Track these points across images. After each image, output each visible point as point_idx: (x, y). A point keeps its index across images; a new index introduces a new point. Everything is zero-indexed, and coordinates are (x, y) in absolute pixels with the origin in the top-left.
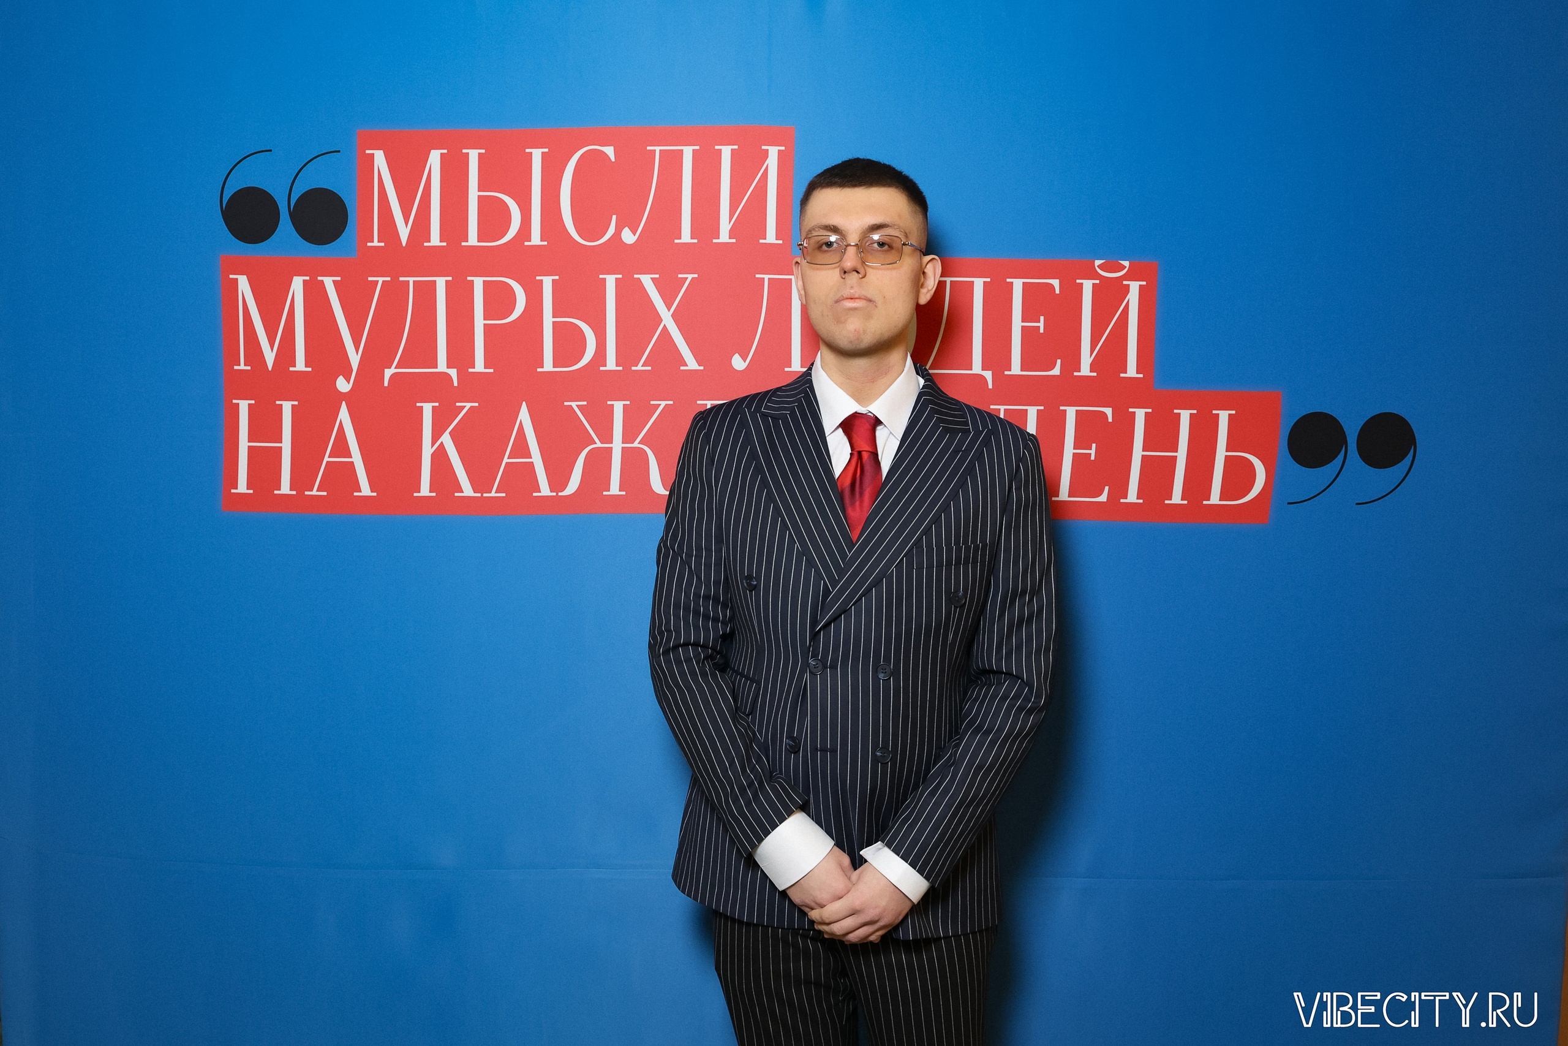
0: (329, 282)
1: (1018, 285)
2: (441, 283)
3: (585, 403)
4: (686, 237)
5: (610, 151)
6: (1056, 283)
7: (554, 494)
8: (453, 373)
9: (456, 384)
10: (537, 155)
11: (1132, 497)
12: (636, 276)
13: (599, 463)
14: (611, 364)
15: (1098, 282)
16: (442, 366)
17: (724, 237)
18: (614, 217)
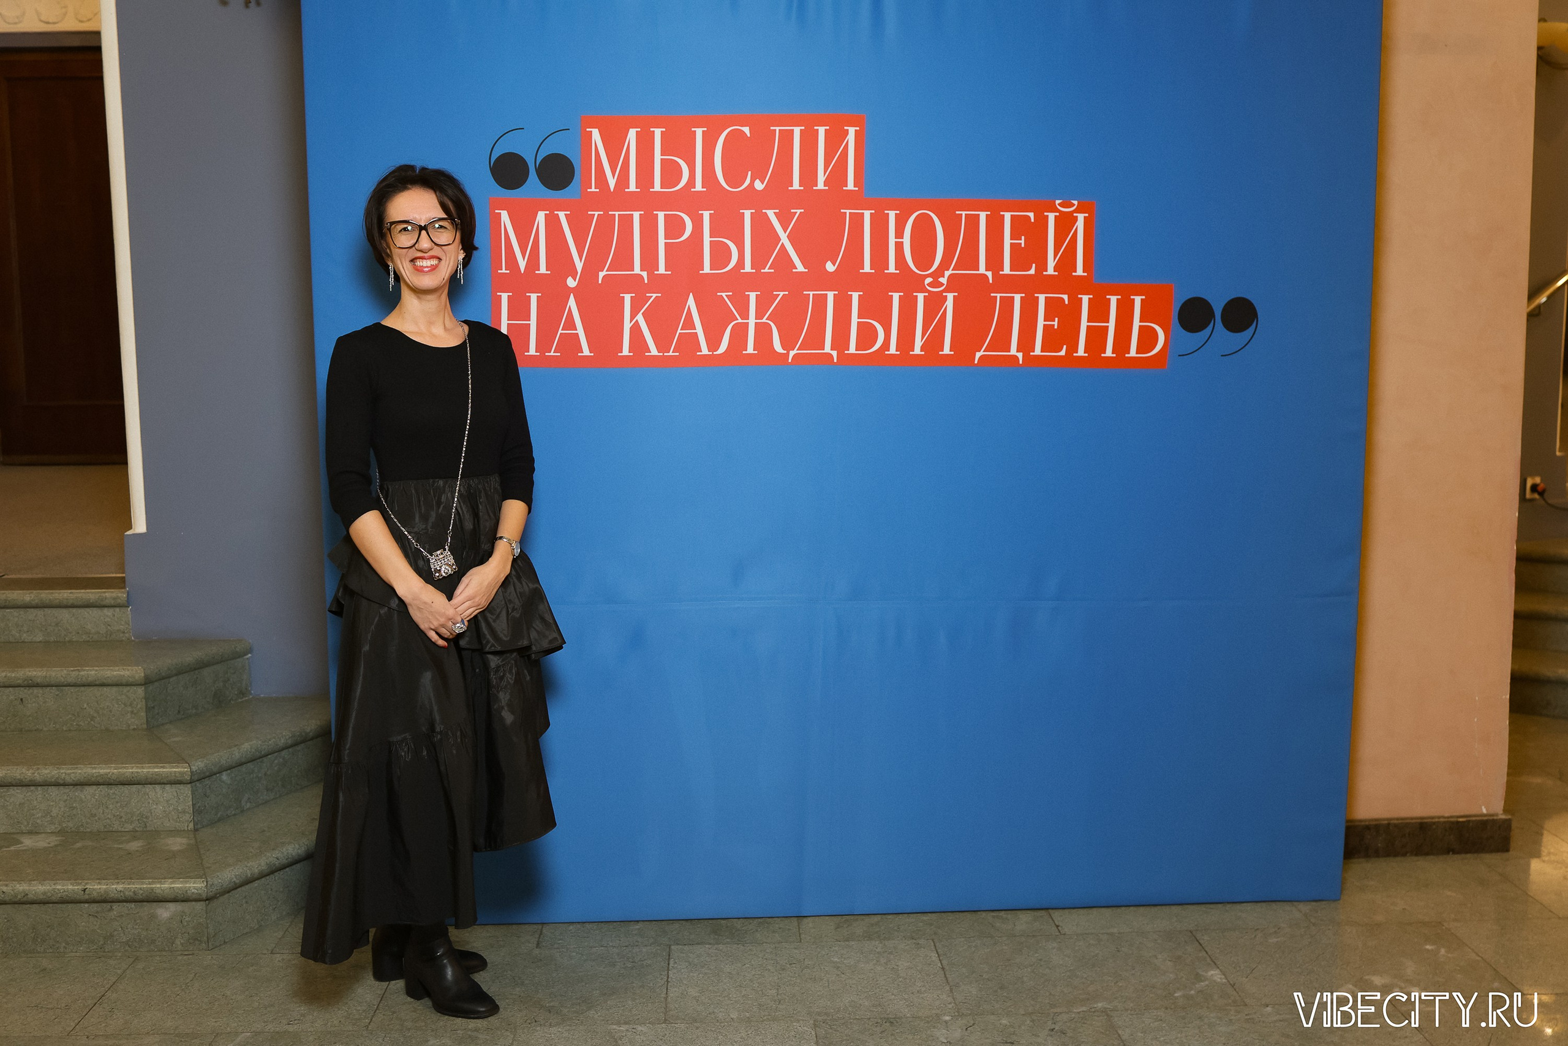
0: (562, 215)
1: (1007, 216)
2: (636, 215)
3: (731, 294)
4: (796, 185)
5: (746, 130)
6: (1031, 215)
7: (711, 353)
8: (645, 274)
9: (646, 282)
10: (699, 132)
11: (1081, 352)
12: (764, 211)
13: (740, 333)
14: (748, 268)
15: (1058, 214)
16: (637, 270)
17: (821, 185)
18: (750, 173)
